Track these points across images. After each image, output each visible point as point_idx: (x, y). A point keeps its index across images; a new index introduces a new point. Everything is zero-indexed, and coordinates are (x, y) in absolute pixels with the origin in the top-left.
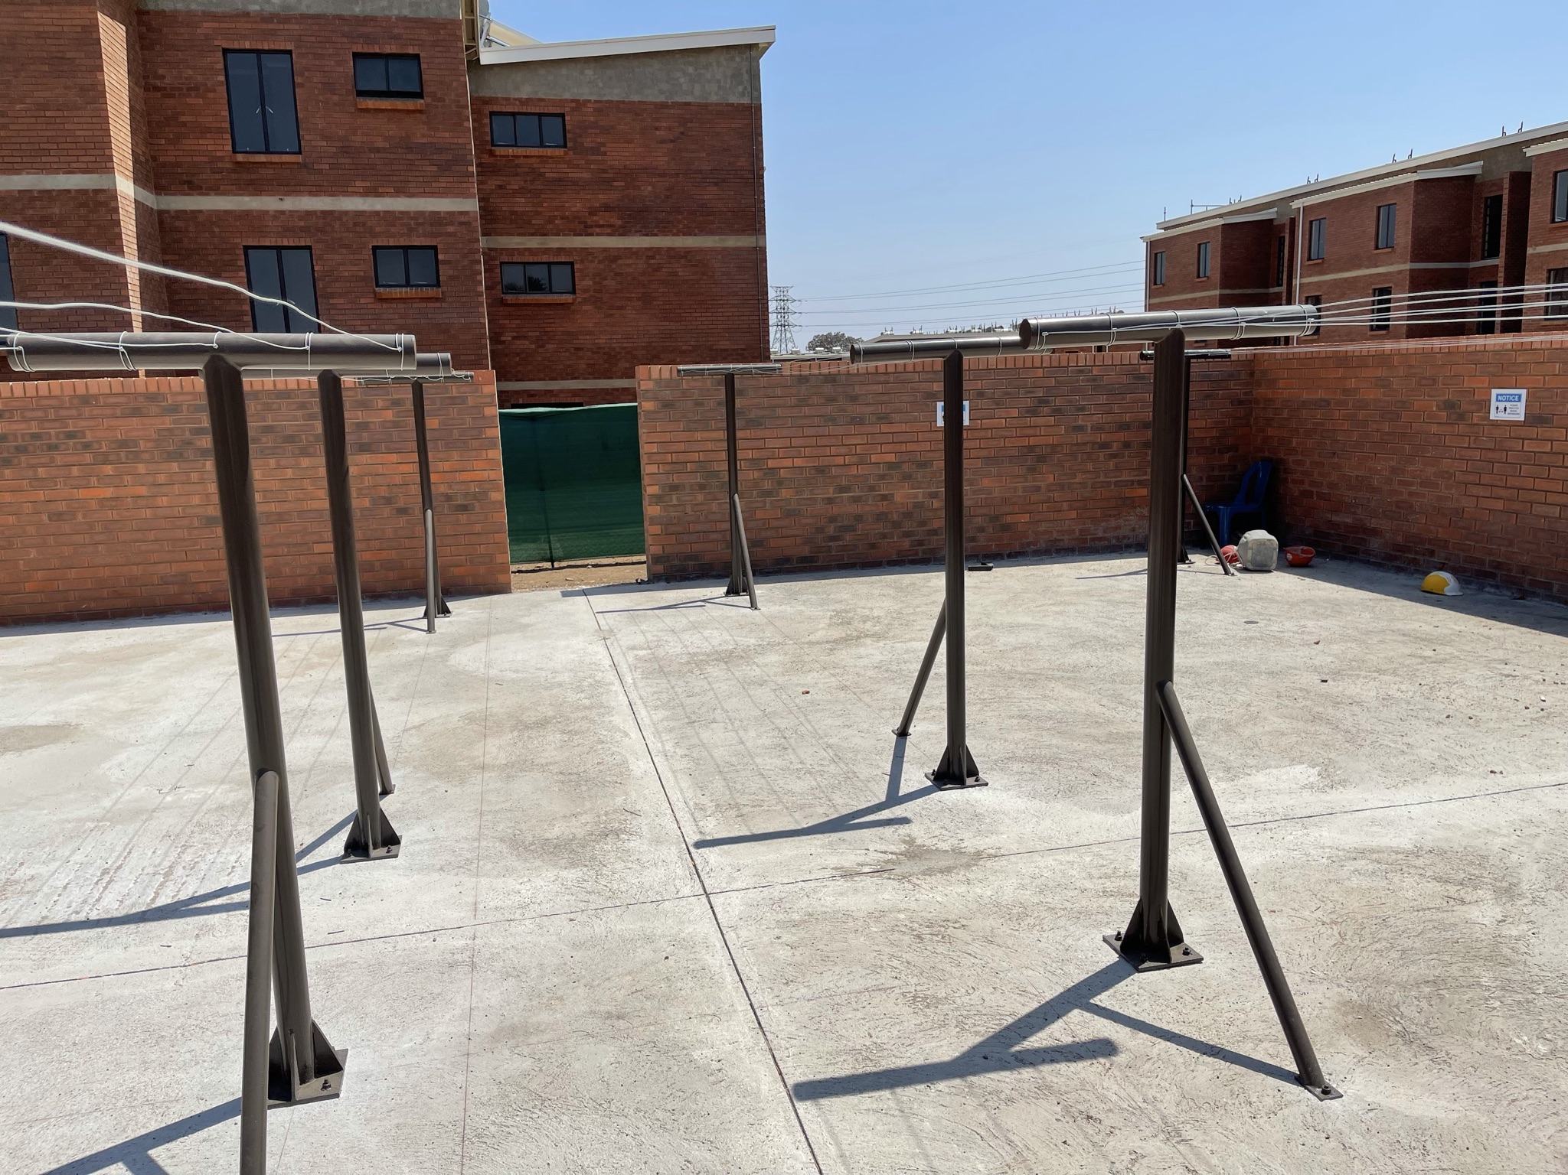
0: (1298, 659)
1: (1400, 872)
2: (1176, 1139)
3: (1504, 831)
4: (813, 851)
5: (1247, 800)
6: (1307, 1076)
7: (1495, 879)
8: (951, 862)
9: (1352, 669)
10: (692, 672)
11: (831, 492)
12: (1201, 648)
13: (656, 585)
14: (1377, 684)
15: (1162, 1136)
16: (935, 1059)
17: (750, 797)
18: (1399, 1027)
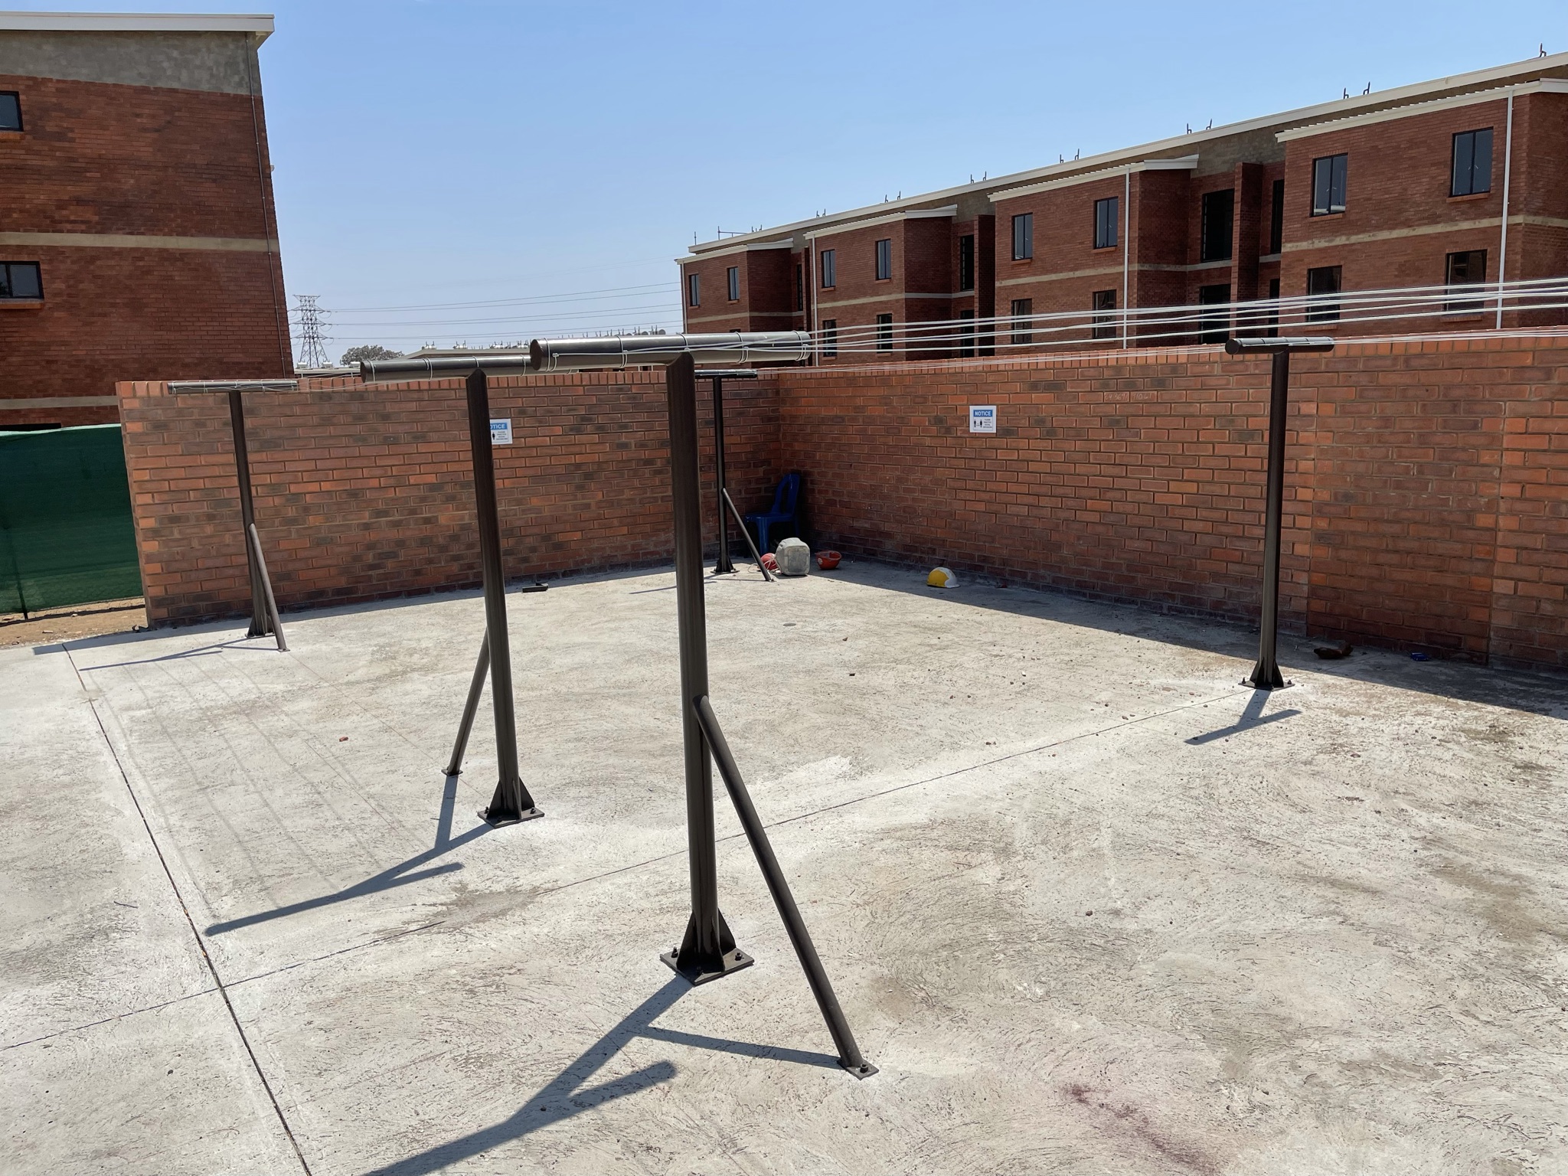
0: (830, 657)
1: (918, 846)
2: (733, 1149)
3: (999, 797)
4: (352, 916)
5: (790, 796)
6: (848, 1059)
7: (994, 841)
8: (506, 904)
9: (874, 661)
10: (204, 730)
11: (366, 517)
12: (746, 654)
13: (160, 631)
14: (895, 673)
15: (719, 1150)
16: (488, 1124)
17: (278, 866)
18: (923, 994)
